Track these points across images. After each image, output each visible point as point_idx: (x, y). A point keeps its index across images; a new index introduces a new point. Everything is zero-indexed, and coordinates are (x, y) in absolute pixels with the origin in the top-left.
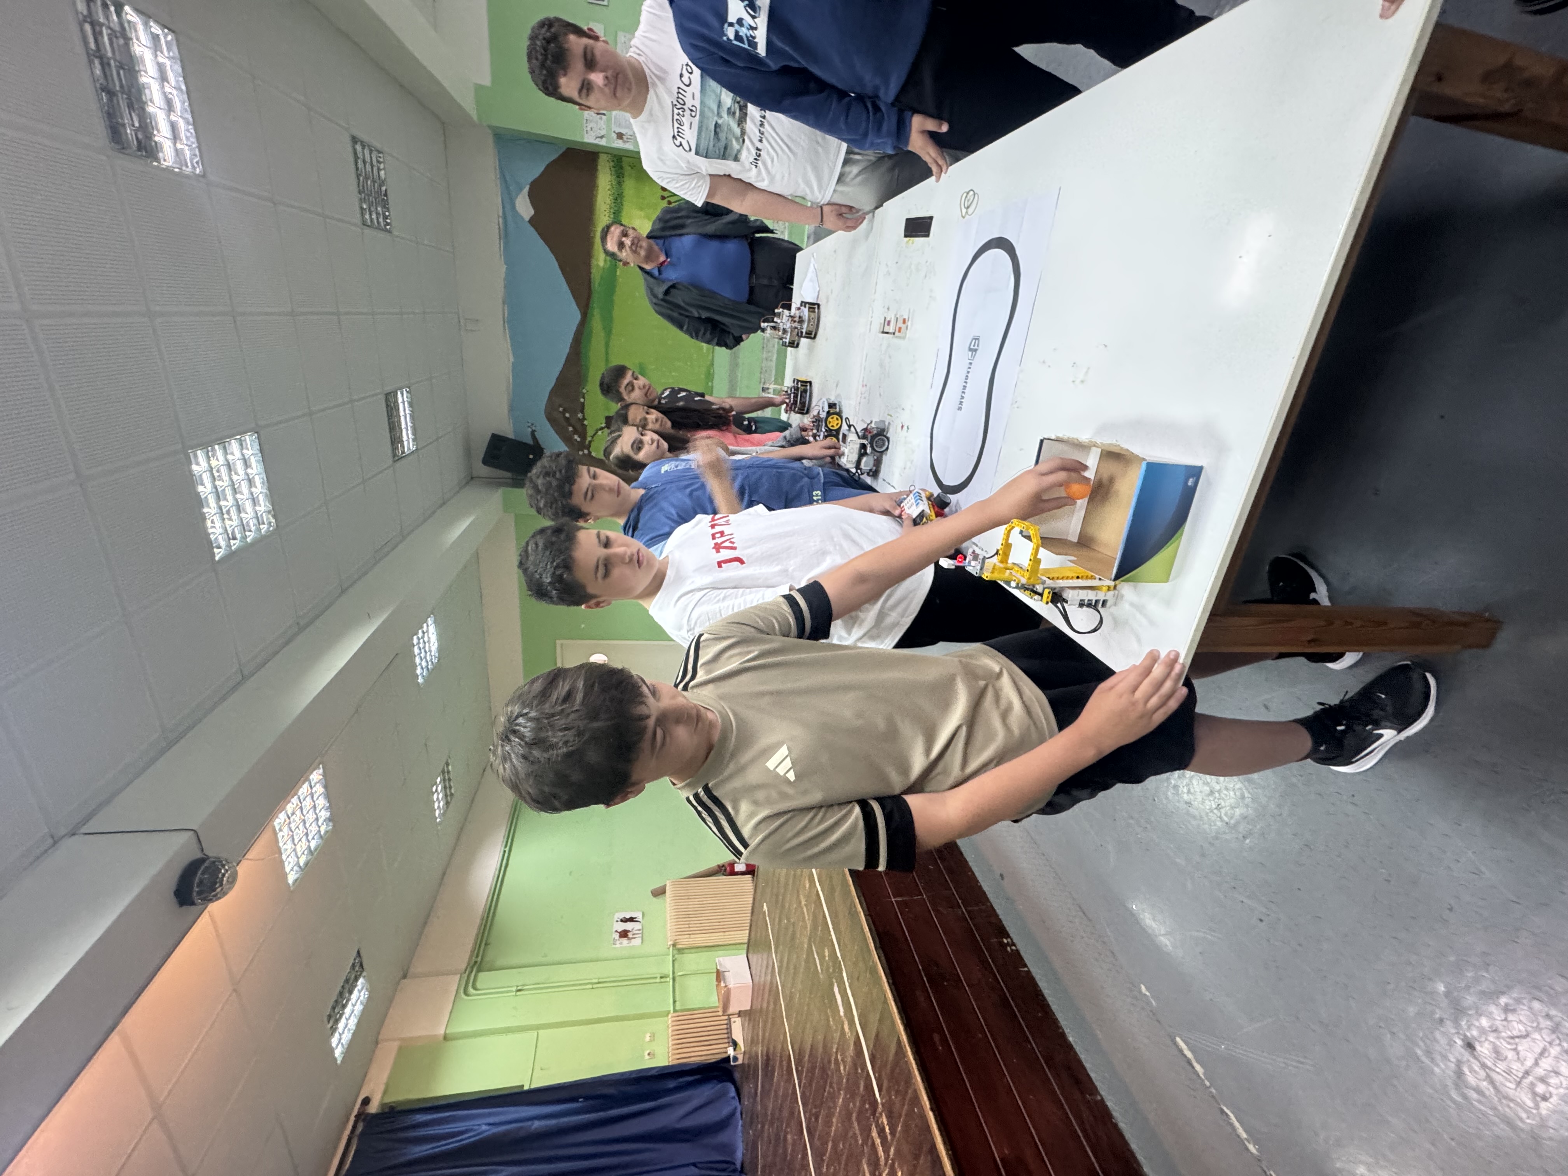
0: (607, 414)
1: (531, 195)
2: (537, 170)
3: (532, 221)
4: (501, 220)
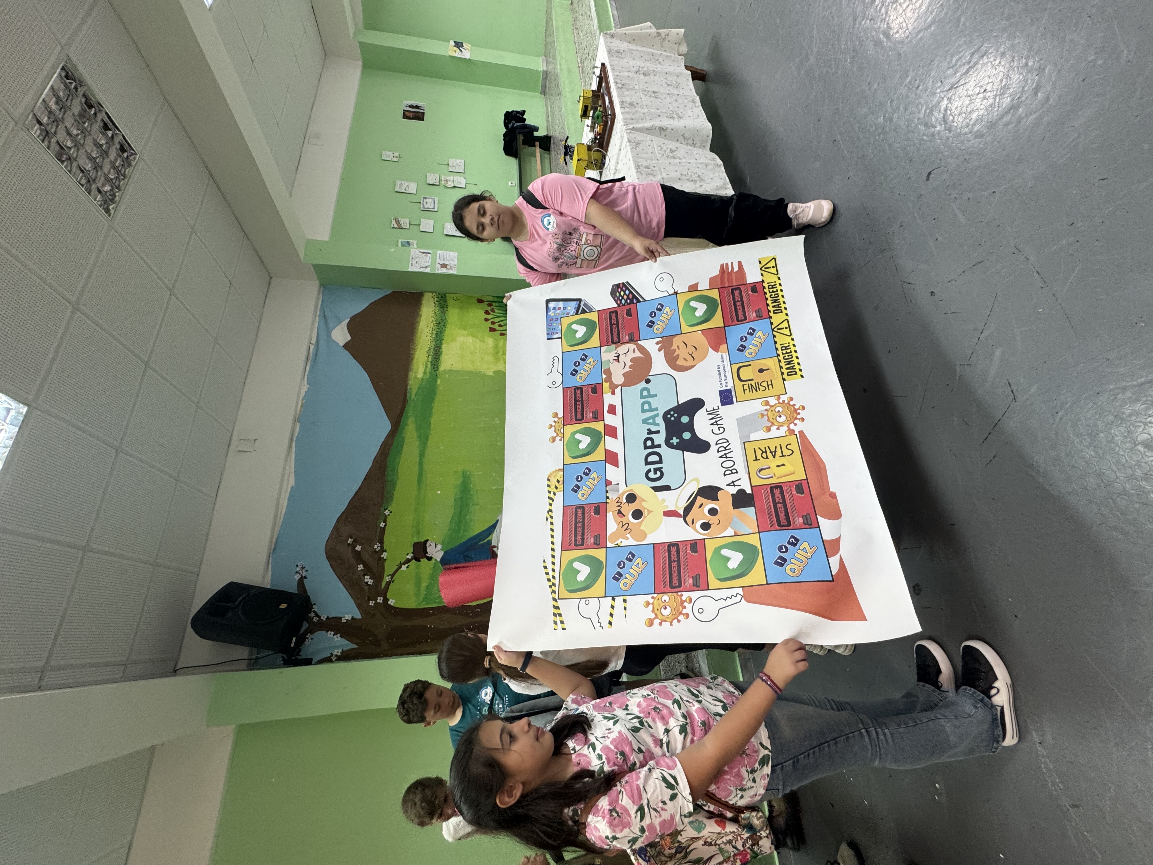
0: (416, 540)
1: (348, 326)
3: (346, 346)
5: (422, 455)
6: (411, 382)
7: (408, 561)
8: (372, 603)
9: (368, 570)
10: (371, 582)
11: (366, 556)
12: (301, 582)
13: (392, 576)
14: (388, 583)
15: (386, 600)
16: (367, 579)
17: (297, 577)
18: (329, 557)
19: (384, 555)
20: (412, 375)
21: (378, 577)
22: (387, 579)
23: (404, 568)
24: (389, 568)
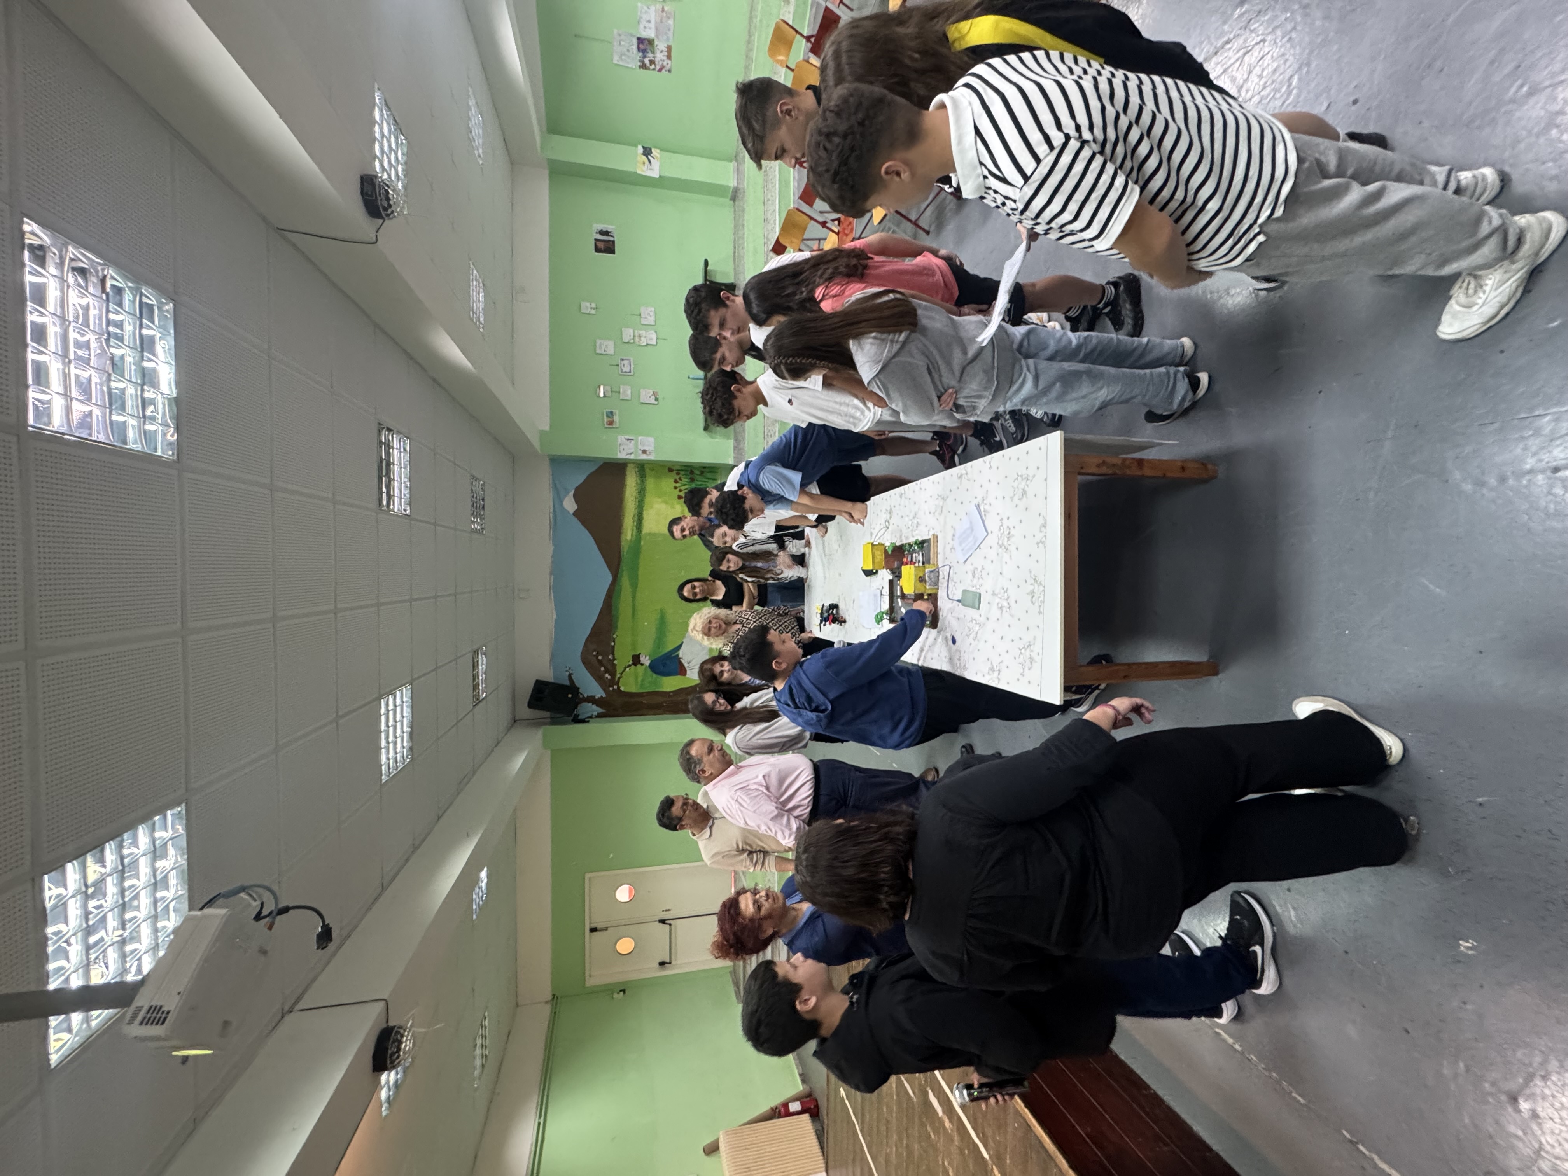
0: (633, 654)
1: (575, 496)
2: (580, 479)
3: (575, 514)
4: (551, 515)
5: (634, 598)
6: (623, 544)
7: (629, 666)
8: (611, 689)
9: (607, 671)
10: (609, 677)
11: (605, 662)
12: (570, 676)
13: (621, 674)
14: (619, 678)
15: (619, 688)
16: (607, 675)
17: (568, 674)
18: (584, 663)
19: (616, 662)
20: (623, 537)
21: (613, 675)
22: (618, 676)
23: (628, 669)
24: (619, 670)
